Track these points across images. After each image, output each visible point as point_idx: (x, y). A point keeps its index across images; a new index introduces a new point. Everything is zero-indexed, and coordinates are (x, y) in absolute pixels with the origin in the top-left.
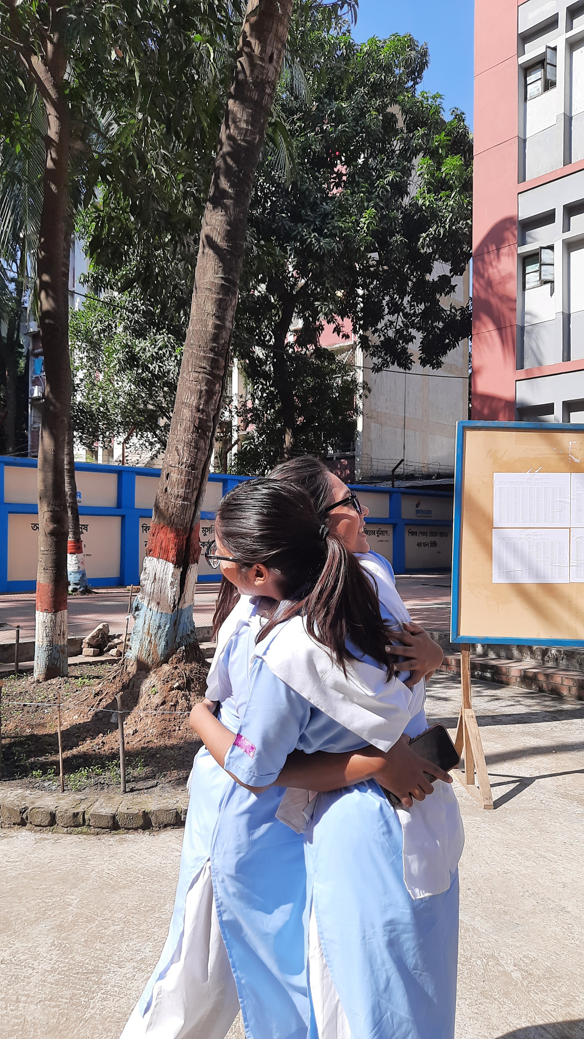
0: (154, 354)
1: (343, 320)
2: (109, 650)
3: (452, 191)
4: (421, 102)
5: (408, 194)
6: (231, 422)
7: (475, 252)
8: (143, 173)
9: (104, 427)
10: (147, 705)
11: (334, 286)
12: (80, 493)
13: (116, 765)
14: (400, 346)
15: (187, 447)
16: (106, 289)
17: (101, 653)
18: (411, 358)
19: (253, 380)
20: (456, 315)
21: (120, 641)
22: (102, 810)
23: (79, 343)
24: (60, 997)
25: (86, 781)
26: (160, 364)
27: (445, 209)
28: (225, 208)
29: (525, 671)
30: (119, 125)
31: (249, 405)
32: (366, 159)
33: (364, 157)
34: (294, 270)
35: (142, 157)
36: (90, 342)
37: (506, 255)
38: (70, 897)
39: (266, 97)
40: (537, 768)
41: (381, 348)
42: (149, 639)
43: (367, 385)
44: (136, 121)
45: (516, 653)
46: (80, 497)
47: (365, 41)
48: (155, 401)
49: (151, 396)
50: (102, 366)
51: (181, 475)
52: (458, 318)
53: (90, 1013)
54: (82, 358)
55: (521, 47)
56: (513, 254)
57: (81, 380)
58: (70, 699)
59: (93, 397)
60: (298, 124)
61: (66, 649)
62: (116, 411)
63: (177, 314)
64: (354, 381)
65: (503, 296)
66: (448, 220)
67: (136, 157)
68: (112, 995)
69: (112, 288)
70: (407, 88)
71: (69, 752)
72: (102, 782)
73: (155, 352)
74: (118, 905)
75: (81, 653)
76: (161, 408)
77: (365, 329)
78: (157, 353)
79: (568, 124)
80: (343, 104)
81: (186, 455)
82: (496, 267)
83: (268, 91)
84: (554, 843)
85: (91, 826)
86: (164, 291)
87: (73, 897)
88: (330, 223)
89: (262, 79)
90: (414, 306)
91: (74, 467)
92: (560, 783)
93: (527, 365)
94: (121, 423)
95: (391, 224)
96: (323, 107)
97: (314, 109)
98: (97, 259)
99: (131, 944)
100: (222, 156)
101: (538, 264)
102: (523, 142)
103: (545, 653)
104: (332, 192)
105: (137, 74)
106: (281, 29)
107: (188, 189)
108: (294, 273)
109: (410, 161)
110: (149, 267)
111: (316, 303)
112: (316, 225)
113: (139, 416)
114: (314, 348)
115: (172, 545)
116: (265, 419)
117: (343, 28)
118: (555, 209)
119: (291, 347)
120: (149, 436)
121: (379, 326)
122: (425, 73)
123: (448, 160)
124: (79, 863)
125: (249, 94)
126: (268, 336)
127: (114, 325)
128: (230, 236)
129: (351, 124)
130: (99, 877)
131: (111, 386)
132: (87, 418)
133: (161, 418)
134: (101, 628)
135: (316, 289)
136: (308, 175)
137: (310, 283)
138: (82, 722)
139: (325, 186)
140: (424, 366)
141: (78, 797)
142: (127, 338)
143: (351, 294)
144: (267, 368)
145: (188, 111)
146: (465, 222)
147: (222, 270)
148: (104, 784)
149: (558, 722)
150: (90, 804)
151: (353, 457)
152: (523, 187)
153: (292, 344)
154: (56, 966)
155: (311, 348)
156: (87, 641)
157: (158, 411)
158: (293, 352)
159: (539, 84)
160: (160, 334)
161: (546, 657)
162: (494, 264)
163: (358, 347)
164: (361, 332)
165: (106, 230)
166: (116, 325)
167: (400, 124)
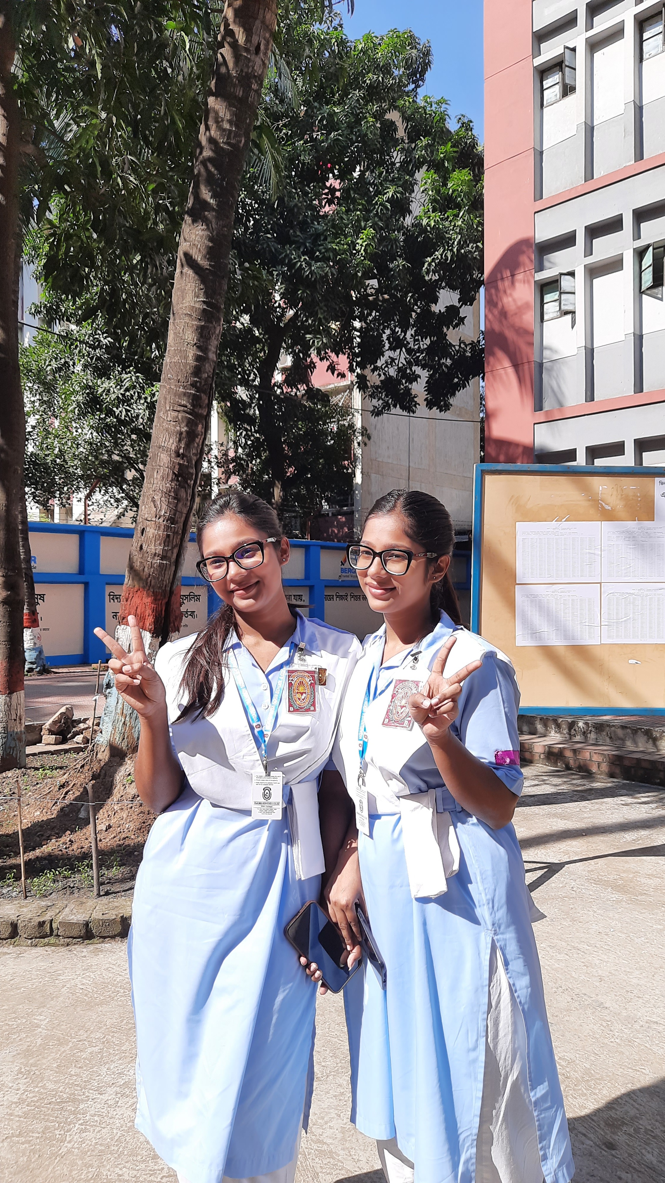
0: (120, 396)
1: (338, 357)
2: (73, 737)
3: (460, 210)
4: (424, 108)
5: (410, 212)
6: (210, 474)
7: (488, 278)
8: (107, 182)
9: (61, 482)
10: (122, 796)
11: (328, 317)
12: (34, 557)
13: (87, 865)
14: (402, 387)
15: (166, 497)
16: (62, 321)
17: (64, 741)
18: (415, 399)
19: (235, 425)
20: (465, 351)
21: (86, 726)
22: (73, 917)
23: (30, 385)
24: (30, 1131)
25: (52, 885)
26: (128, 408)
27: (453, 230)
28: (206, 221)
29: (550, 747)
30: (79, 126)
31: (231, 454)
32: (363, 173)
33: (360, 171)
34: (281, 299)
35: (105, 163)
36: (43, 383)
37: (521, 282)
38: (38, 1018)
39: (252, 93)
40: (566, 853)
41: (381, 389)
42: (123, 720)
43: (367, 431)
44: (98, 121)
45: (539, 727)
46: (35, 563)
47: (360, 37)
48: (121, 451)
49: (116, 444)
50: (58, 410)
51: (159, 530)
52: (468, 354)
53: (66, 1147)
54: (34, 402)
55: (536, 46)
56: (529, 282)
57: (33, 427)
58: (30, 793)
59: (47, 446)
60: (284, 131)
61: (24, 736)
62: (75, 463)
63: (148, 348)
64: (351, 426)
65: (520, 328)
66: (456, 243)
67: (98, 164)
68: (92, 1126)
69: (68, 320)
70: (408, 92)
71: (31, 853)
72: (72, 886)
73: (121, 394)
74: (95, 1024)
75: (40, 742)
76: (129, 459)
77: (363, 367)
78: (123, 395)
79: (589, 134)
80: (335, 109)
81: (164, 506)
82: (511, 295)
83: (255, 86)
84: (588, 933)
85: (60, 936)
86: (133, 321)
87: (42, 1018)
88: (322, 245)
89: (247, 73)
90: (418, 340)
91: (28, 528)
92: (591, 868)
93: (547, 406)
94: (82, 477)
95: (392, 246)
96: (313, 111)
97: (302, 115)
98: (53, 282)
99: (112, 1067)
100: (201, 162)
101: (558, 293)
102: (539, 154)
103: (572, 725)
104: (323, 210)
105: (99, 67)
106: (268, 16)
107: (161, 202)
108: (281, 302)
109: (412, 175)
110: (114, 293)
111: (308, 336)
112: (306, 247)
113: (103, 468)
114: (306, 388)
115: (148, 611)
116: (250, 469)
117: (334, 22)
118: (575, 230)
119: (280, 387)
120: (114, 491)
121: (379, 364)
122: (427, 75)
123: (455, 174)
124: (47, 979)
125: (232, 90)
126: (252, 375)
127: (71, 363)
128: (212, 253)
129: (345, 132)
130: (71, 993)
131: (68, 434)
132: (41, 472)
133: (128, 471)
134: (64, 711)
135: (307, 321)
136: (296, 190)
137: (301, 314)
138: (45, 819)
139: (316, 202)
140: (431, 408)
141: (43, 903)
142: (88, 378)
143: (346, 326)
144: (252, 412)
145: (160, 111)
146: (475, 245)
147: (204, 292)
148: (74, 887)
149: (588, 802)
150: (58, 911)
151: (352, 513)
152: (540, 205)
153: (280, 384)
154: (24, 1097)
155: (302, 388)
156: (48, 727)
157: (125, 463)
158: (282, 392)
159: (557, 89)
160: (126, 373)
161: (572, 730)
162: (508, 292)
163: (355, 387)
164: (358, 370)
165: (63, 249)
166: (74, 364)
167: (401, 133)
